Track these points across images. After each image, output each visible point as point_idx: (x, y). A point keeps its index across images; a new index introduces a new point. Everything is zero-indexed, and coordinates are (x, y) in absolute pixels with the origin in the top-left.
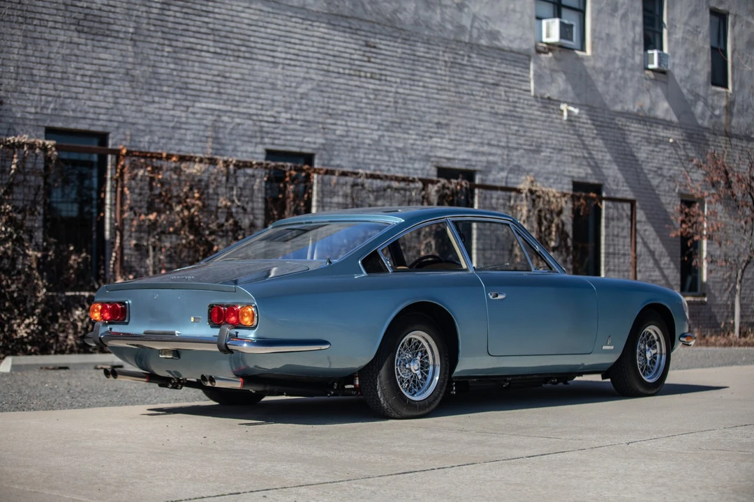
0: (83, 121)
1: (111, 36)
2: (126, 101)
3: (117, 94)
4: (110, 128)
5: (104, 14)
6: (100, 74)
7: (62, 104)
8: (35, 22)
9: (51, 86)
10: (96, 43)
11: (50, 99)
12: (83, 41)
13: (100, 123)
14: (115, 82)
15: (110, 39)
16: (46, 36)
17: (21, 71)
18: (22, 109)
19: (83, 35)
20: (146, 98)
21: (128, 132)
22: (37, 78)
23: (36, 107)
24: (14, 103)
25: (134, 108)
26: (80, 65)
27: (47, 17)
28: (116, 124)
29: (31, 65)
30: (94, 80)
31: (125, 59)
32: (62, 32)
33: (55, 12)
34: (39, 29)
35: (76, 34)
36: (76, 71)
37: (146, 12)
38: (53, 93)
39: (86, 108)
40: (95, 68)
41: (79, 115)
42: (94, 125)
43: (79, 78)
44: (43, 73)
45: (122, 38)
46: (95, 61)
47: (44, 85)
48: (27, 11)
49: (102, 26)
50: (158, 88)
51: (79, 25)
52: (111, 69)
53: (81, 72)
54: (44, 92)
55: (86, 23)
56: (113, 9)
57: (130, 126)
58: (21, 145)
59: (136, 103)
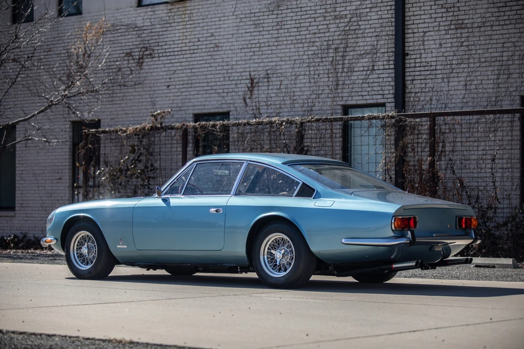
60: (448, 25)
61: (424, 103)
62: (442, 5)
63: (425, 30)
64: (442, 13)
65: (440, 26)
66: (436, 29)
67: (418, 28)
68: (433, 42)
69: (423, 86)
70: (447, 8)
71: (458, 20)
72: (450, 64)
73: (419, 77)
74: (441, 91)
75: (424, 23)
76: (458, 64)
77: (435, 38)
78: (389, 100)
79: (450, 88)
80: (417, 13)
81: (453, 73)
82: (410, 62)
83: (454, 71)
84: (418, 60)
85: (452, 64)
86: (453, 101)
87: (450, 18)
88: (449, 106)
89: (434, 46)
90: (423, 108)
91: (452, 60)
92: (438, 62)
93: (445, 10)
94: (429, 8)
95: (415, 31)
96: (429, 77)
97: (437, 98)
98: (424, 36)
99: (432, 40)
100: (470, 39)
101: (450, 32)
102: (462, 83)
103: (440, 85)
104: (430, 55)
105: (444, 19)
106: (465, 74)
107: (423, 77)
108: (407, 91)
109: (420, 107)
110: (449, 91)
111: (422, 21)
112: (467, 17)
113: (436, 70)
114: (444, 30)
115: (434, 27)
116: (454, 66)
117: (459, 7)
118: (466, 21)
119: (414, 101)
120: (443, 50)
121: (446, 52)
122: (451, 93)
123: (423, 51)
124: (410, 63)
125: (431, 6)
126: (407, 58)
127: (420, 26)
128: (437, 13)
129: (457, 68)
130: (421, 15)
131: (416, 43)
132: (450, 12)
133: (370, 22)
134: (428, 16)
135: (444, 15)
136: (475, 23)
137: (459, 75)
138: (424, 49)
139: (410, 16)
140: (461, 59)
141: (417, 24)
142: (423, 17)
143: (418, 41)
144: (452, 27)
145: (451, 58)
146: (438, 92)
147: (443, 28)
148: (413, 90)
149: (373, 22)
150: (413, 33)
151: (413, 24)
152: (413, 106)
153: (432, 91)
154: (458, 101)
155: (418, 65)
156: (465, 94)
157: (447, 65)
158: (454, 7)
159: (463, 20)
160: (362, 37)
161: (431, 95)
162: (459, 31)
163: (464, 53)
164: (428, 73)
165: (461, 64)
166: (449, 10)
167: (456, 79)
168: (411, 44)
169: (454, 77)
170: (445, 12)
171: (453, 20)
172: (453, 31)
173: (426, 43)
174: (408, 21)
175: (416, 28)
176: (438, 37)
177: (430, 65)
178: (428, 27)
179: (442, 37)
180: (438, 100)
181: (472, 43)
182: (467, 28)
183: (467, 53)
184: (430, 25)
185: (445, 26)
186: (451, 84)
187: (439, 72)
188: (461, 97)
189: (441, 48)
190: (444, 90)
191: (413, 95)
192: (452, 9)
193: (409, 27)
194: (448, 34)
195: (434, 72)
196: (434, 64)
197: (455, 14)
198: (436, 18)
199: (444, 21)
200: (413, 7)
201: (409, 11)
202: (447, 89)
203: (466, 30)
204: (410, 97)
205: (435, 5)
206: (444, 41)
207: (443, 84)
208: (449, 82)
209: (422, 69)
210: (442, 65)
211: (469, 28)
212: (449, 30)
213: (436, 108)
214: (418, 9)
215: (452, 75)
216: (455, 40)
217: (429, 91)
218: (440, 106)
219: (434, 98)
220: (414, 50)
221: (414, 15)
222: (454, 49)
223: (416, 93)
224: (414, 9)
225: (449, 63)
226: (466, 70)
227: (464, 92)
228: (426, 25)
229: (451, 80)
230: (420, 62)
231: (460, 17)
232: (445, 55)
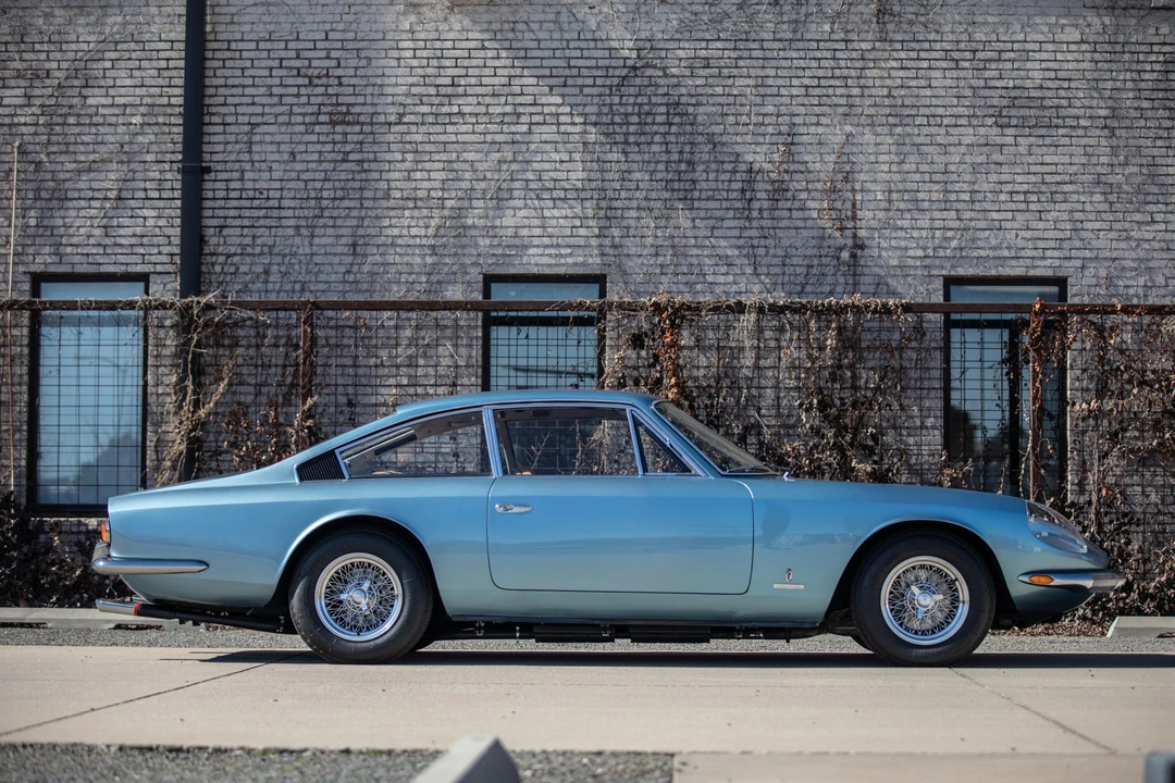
0: (1014, 263)
1: (1065, 127)
2: (1097, 225)
3: (1078, 216)
4: (1068, 269)
5: (1049, 94)
6: (1044, 188)
7: (973, 240)
8: (919, 121)
9: (953, 214)
10: (1033, 139)
11: (950, 234)
12: (1010, 140)
13: (1048, 262)
14: (1075, 197)
15: (1061, 131)
16: (939, 140)
17: (895, 196)
18: (899, 253)
19: (1009, 131)
20: (1138, 217)
21: (1103, 273)
22: (926, 205)
23: (924, 249)
24: (884, 244)
25: (1112, 235)
26: (1004, 178)
27: (940, 111)
28: (1078, 263)
29: (915, 186)
30: (1034, 198)
31: (1094, 160)
32: (971, 130)
33: (955, 101)
34: (925, 130)
35: (996, 130)
36: (997, 188)
37: (1133, 80)
38: (957, 224)
39: (1020, 243)
40: (1033, 179)
41: (1006, 253)
42: (1034, 267)
43: (1003, 197)
44: (935, 196)
45: (1085, 128)
46: (1034, 169)
47: (937, 215)
48: (903, 106)
49: (1046, 113)
50: (1161, 198)
51: (1000, 116)
52: (1067, 178)
53: (1009, 188)
54: (938, 224)
55: (1013, 112)
56: (1066, 85)
57: (1107, 264)
58: (842, 310)
59: (1117, 226)
60: (312, 114)
61: (248, 278)
62: (298, 69)
63: (254, 120)
64: (299, 86)
65: (291, 113)
66: (281, 119)
67: (237, 114)
68: (274, 148)
69: (248, 241)
70: (310, 78)
71: (338, 104)
72: (316, 198)
73: (237, 222)
74: (293, 255)
75: (253, 104)
76: (334, 199)
77: (278, 138)
78: (159, 268)
79: (315, 249)
80: (236, 81)
81: (322, 217)
82: (213, 187)
83: (326, 214)
84: (233, 185)
85: (321, 198)
86: (322, 277)
87: (319, 100)
88: (312, 288)
89: (276, 157)
90: (246, 289)
91: (321, 190)
92: (285, 192)
93: (307, 81)
94: (266, 73)
95: (229, 119)
96: (262, 222)
97: (283, 269)
98: (252, 133)
99: (271, 143)
100: (366, 147)
101: (317, 129)
102: (344, 241)
103: (290, 242)
104: (266, 175)
105: (304, 100)
106: (354, 222)
107: (246, 222)
108: (206, 250)
109: (237, 287)
110: (312, 255)
111: (249, 100)
112: (361, 100)
113: (280, 208)
114: (304, 123)
115: (276, 116)
116: (325, 203)
117: (339, 77)
118: (357, 109)
119: (222, 272)
120: (299, 166)
121: (307, 171)
122: (317, 259)
123: (248, 166)
124: (214, 190)
125: (271, 69)
126: (206, 177)
127: (240, 110)
128: (286, 86)
129: (333, 208)
130: (244, 86)
131: (229, 147)
132: (317, 86)
133: (112, 92)
134: (262, 90)
135: (303, 91)
136: (379, 114)
137: (339, 222)
138: (253, 162)
139: (216, 87)
140: (342, 189)
141: (235, 105)
142: (248, 91)
143: (236, 142)
144: (322, 118)
145: (318, 185)
146: (285, 255)
147: (300, 119)
148: (220, 250)
149: (123, 91)
150: (224, 124)
151: (225, 104)
152: (221, 283)
153: (271, 254)
154: (333, 278)
155: (233, 194)
156: (352, 264)
157: (308, 198)
158: (327, 76)
159: (348, 105)
160: (90, 125)
161: (267, 261)
162: (339, 128)
163: (350, 177)
164: (262, 213)
165: (342, 199)
166: (316, 81)
167: (330, 231)
168: (220, 148)
169: (324, 226)
170: (305, 86)
171: (324, 105)
172: (325, 129)
173: (255, 148)
174: (211, 96)
175: (231, 114)
176: (287, 138)
177: (265, 196)
178: (262, 115)
179: (296, 138)
180: (284, 274)
181: (371, 156)
182: (358, 123)
183: (357, 177)
184: (267, 110)
185: (304, 115)
186: (316, 241)
187: (290, 213)
188: (343, 269)
189: (294, 160)
190: (301, 252)
191: (221, 259)
192: (324, 81)
193: (213, 110)
194: (312, 133)
195: (275, 213)
196: (278, 195)
197: (330, 91)
198: (281, 96)
199: (304, 104)
200: (224, 67)
201: (215, 76)
202: (308, 251)
203: (357, 128)
204: (213, 264)
205: (281, 67)
206: (303, 148)
207: (298, 240)
208: (313, 236)
209: (247, 203)
210: (295, 198)
211: (363, 124)
212: (314, 124)
213: (279, 291)
214: (239, 73)
215: (322, 222)
216: (329, 147)
217: (261, 254)
218: (288, 287)
219: (275, 268)
220: (226, 162)
221: (226, 86)
222: (325, 166)
223: (229, 256)
224: (228, 73)
225: (313, 194)
226: (355, 213)
227: (349, 259)
228: (259, 110)
229: (317, 231)
230: (241, 190)
231: (341, 99)
232: (303, 176)
